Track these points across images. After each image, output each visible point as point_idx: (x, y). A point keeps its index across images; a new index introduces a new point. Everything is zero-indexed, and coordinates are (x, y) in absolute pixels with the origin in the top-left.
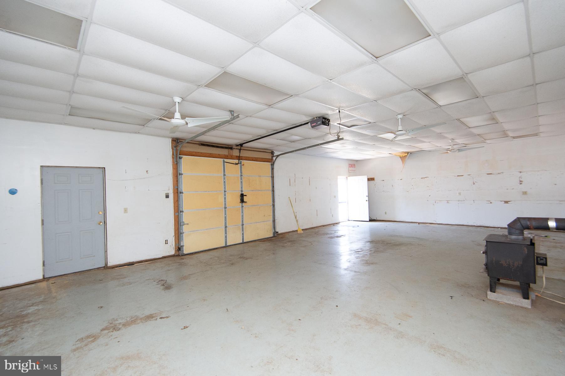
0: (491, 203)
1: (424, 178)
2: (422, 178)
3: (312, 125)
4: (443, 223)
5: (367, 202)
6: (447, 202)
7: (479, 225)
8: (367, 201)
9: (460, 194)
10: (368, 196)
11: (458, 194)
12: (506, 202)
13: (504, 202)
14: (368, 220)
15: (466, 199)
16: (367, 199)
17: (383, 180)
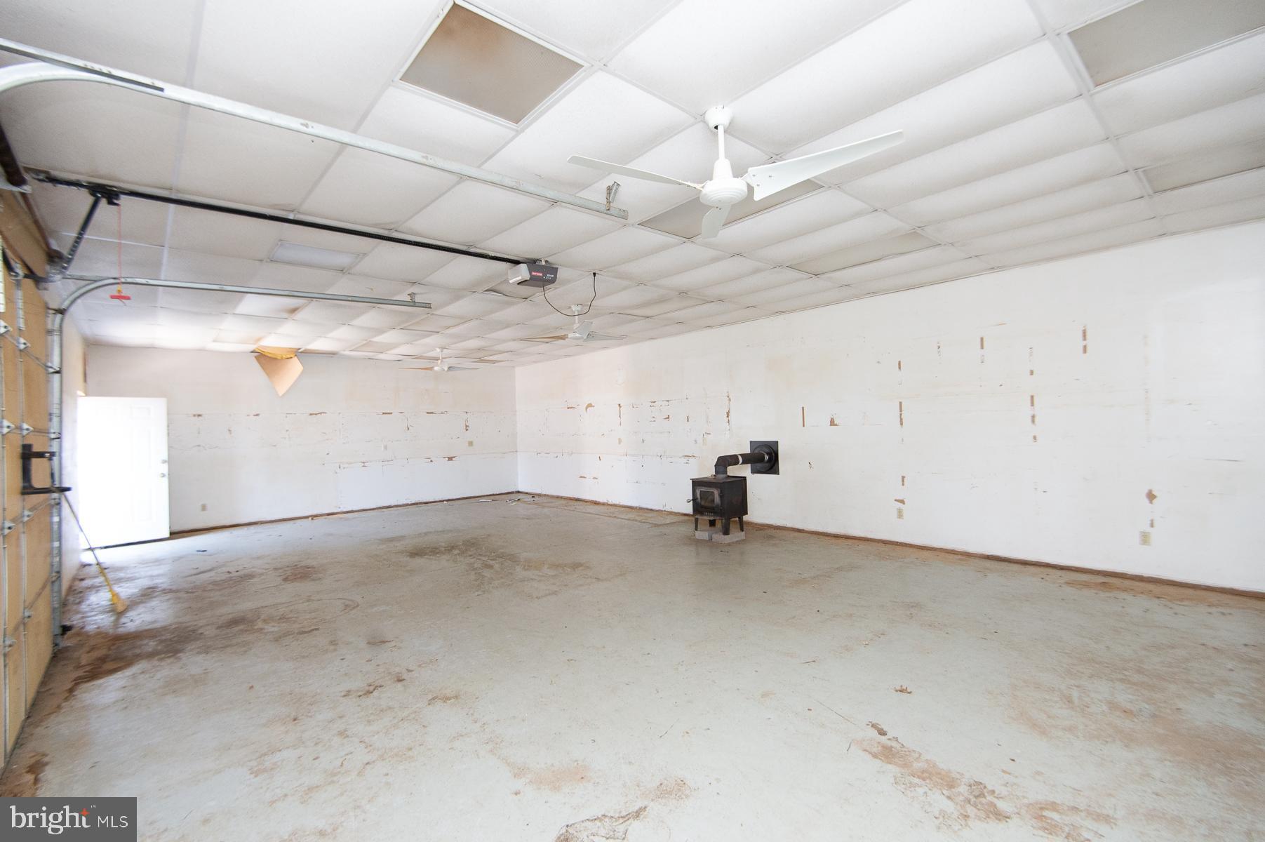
0: (431, 461)
1: (316, 414)
2: (311, 414)
3: (534, 274)
4: (355, 509)
5: (166, 480)
6: (363, 464)
7: (414, 502)
8: (163, 476)
9: (386, 448)
10: (170, 461)
11: (382, 449)
12: (450, 459)
13: (447, 459)
14: (167, 535)
15: (395, 457)
16: (165, 469)
17: (199, 415)
